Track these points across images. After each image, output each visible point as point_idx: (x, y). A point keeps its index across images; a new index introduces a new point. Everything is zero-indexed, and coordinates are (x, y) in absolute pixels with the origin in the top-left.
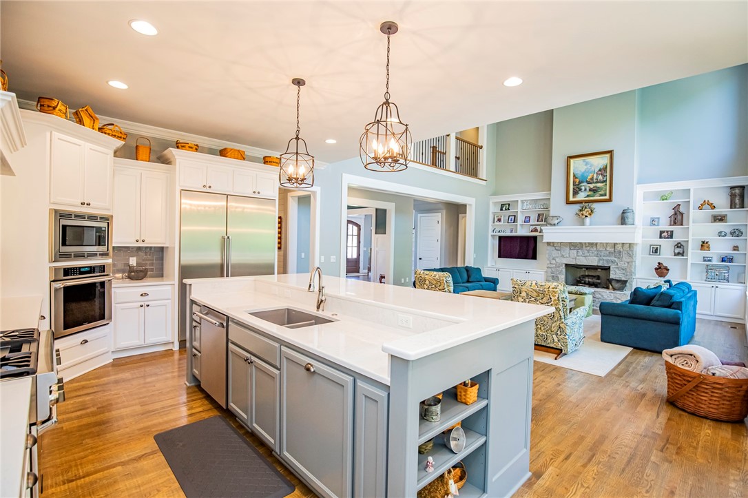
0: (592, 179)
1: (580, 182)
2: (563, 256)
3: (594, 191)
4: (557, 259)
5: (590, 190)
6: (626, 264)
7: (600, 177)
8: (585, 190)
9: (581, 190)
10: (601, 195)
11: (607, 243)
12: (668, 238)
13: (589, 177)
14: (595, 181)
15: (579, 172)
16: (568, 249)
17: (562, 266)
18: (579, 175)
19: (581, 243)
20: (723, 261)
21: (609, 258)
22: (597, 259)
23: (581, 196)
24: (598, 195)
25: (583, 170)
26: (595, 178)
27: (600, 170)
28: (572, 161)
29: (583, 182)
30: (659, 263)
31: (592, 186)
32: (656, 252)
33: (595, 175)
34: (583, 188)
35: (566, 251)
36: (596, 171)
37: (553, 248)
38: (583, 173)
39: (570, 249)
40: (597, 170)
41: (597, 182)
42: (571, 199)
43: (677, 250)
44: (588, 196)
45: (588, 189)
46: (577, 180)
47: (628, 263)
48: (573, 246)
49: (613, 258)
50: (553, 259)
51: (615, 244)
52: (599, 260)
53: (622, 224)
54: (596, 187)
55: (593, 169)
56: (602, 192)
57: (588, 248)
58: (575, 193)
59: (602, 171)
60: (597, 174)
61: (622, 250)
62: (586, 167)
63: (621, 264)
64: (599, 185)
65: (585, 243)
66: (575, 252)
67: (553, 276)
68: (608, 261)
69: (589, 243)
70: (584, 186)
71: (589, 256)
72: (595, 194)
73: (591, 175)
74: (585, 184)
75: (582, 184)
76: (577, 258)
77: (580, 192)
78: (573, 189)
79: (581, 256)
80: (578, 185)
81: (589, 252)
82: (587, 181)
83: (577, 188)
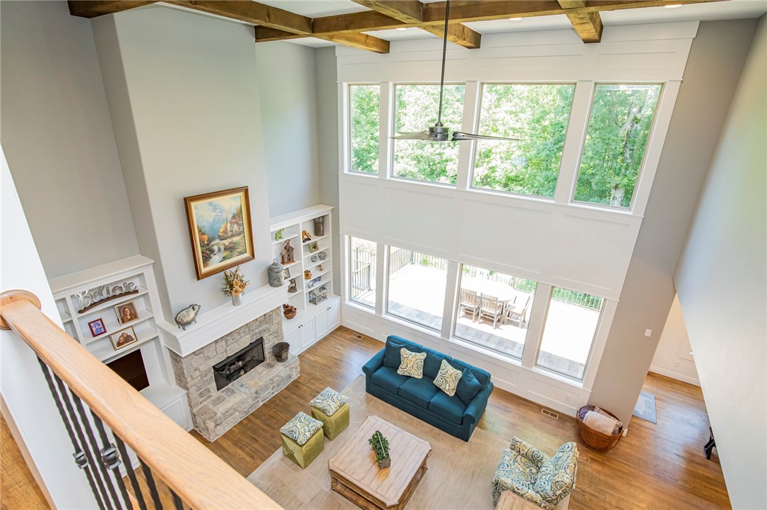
0: (225, 232)
1: (210, 240)
3: (230, 249)
4: (201, 368)
5: (226, 249)
7: (236, 227)
8: (219, 250)
9: (212, 251)
10: (240, 253)
13: (221, 230)
14: (229, 234)
15: (205, 224)
16: (213, 345)
17: (210, 371)
18: (206, 229)
21: (262, 328)
22: (248, 336)
23: (215, 262)
24: (236, 254)
25: (211, 220)
26: (229, 229)
27: (234, 217)
28: (193, 205)
29: (213, 239)
30: (284, 307)
31: (226, 242)
33: (229, 225)
34: (216, 248)
35: (211, 349)
36: (229, 219)
38: (212, 224)
39: (216, 343)
40: (230, 217)
41: (233, 236)
42: (204, 270)
44: (224, 258)
45: (222, 248)
46: (206, 237)
47: (278, 323)
49: (264, 327)
50: (196, 370)
52: (252, 338)
53: (271, 284)
54: (233, 243)
55: (224, 216)
56: (241, 249)
58: (207, 259)
59: (237, 217)
60: (231, 223)
62: (214, 214)
63: (273, 329)
64: (236, 239)
66: (223, 343)
67: (201, 393)
68: (260, 332)
70: (216, 245)
71: (241, 337)
72: (232, 253)
73: (223, 226)
74: (217, 241)
75: (213, 243)
76: (228, 348)
77: (212, 255)
78: (202, 253)
79: (232, 343)
80: (208, 245)
81: (239, 334)
82: (219, 236)
83: (207, 250)
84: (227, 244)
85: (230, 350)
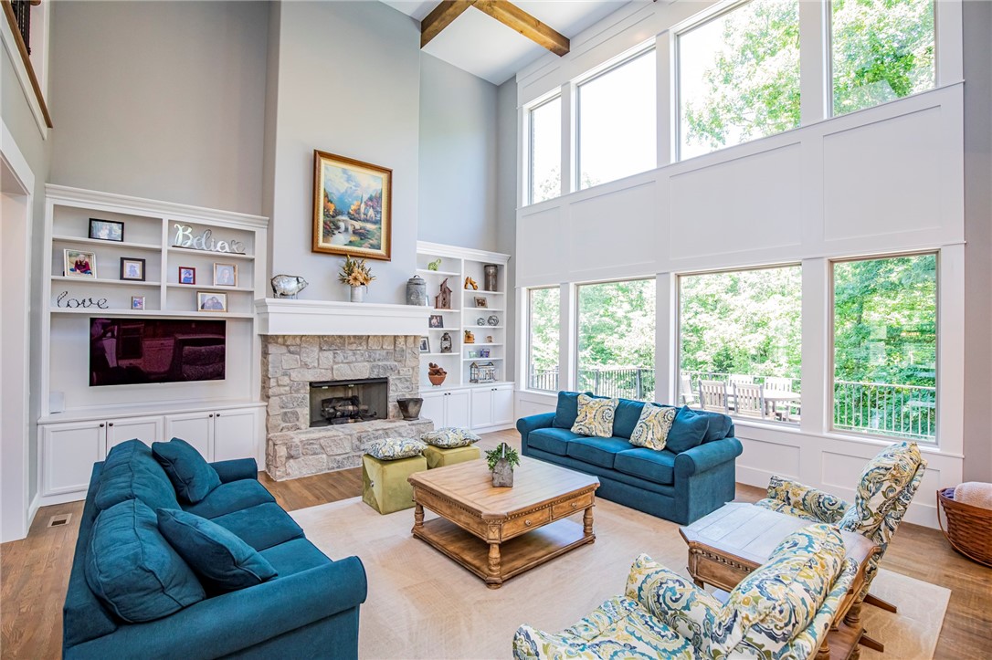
0: (358, 211)
1: (337, 213)
2: (306, 366)
3: (361, 235)
4: (294, 375)
5: (355, 232)
6: (411, 370)
7: (371, 212)
8: (346, 230)
9: (338, 228)
10: (372, 246)
11: (383, 336)
12: (437, 326)
13: (353, 207)
14: (362, 216)
15: (334, 191)
16: (316, 349)
17: (304, 385)
18: (334, 197)
19: (340, 337)
20: (482, 356)
21: (388, 363)
22: (368, 365)
23: (339, 242)
24: (366, 244)
25: (342, 191)
26: (362, 210)
27: (371, 199)
28: (324, 162)
29: (341, 213)
30: (431, 365)
31: (358, 225)
32: (425, 349)
33: (363, 206)
34: (342, 225)
35: (312, 354)
36: (365, 199)
37: (284, 350)
38: (343, 195)
39: (321, 349)
40: (366, 197)
41: (366, 221)
42: (321, 244)
43: (446, 344)
44: (351, 243)
45: (351, 229)
46: (332, 207)
47: (413, 368)
48: (326, 342)
49: (391, 363)
50: (285, 374)
51: (395, 337)
52: (372, 368)
53: (408, 302)
54: (365, 229)
55: (360, 193)
56: (374, 242)
57: (354, 347)
58: (328, 233)
59: (374, 201)
60: (366, 204)
61: (404, 347)
62: (347, 185)
63: (405, 372)
64: (369, 226)
65: (349, 336)
66: (330, 354)
67: (285, 413)
68: (385, 368)
69: (355, 337)
70: (343, 220)
71: (356, 361)
72: (362, 242)
73: (356, 203)
74: (345, 218)
75: (339, 217)
76: (335, 367)
77: (336, 232)
78: (325, 223)
79: (342, 362)
80: (333, 217)
81: (354, 354)
82: (349, 213)
83: (331, 222)
84: (357, 227)
85: (337, 369)
